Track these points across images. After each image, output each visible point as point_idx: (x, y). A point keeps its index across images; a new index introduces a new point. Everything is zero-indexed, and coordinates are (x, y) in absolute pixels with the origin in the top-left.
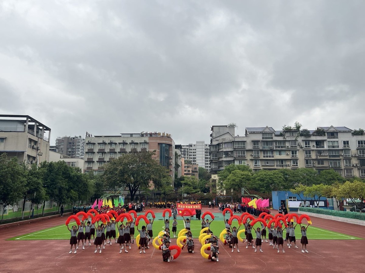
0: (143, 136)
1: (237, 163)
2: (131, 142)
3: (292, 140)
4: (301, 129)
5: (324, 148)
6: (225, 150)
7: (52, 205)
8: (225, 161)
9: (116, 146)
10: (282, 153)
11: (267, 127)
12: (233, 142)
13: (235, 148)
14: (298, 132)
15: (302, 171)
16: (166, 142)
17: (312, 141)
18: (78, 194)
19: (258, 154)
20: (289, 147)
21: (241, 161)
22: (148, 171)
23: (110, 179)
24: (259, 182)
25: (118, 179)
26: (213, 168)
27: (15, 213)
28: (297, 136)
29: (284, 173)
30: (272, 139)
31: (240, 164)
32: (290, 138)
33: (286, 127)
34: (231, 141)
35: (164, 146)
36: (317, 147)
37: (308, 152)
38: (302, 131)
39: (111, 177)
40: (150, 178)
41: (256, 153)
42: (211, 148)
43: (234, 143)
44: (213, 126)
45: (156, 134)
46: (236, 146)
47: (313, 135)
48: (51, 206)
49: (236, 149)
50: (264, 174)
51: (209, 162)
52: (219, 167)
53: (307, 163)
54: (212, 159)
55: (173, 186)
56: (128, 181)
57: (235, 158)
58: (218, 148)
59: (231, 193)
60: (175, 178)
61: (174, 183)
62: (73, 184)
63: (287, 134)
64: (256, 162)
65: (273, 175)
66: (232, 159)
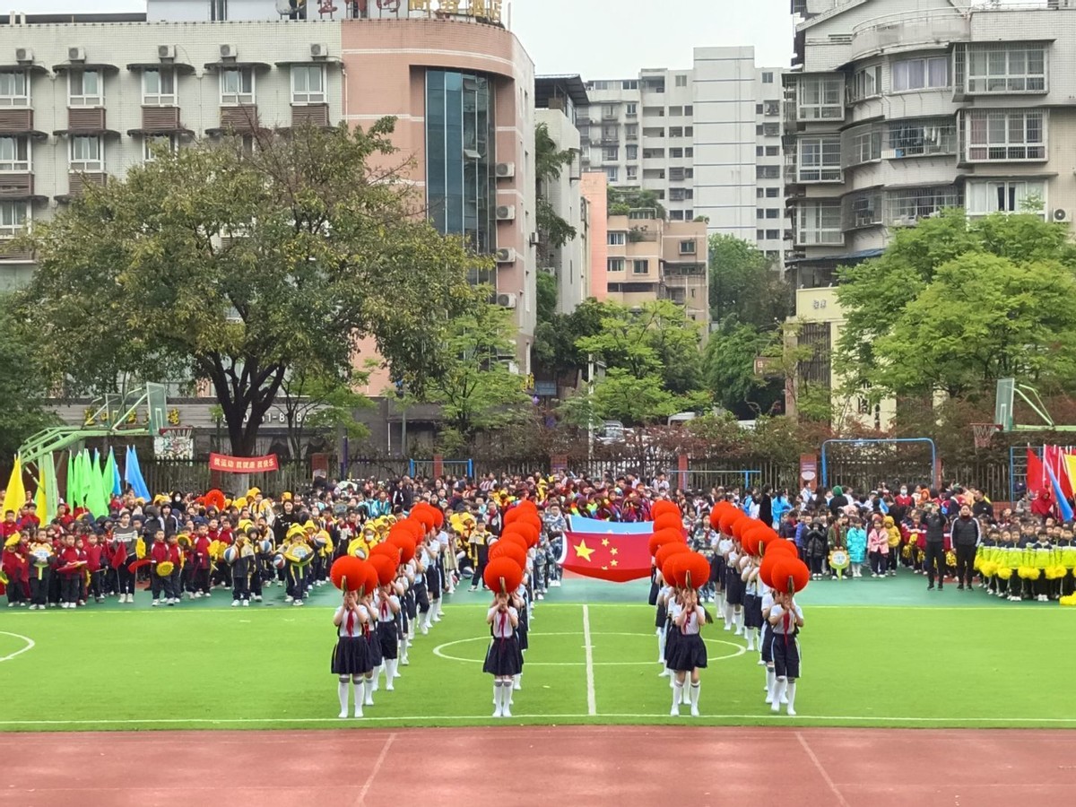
0: (303, 16)
1: (980, 203)
2: (215, 58)
6: (894, 111)
8: (894, 190)
9: (114, 87)
12: (956, 52)
13: (967, 91)
16: (471, 59)
21: (1012, 192)
22: (340, 270)
23: (76, 323)
25: (130, 322)
26: (810, 241)
31: (1001, 206)
34: (943, 45)
35: (458, 86)
39: (86, 309)
40: (353, 317)
42: (793, 95)
43: (960, 59)
46: (979, 77)
49: (978, 105)
51: (779, 203)
52: (851, 235)
54: (806, 175)
55: (528, 370)
56: (204, 340)
57: (971, 167)
58: (848, 93)
59: (932, 415)
60: (539, 312)
61: (533, 351)
66: (945, 174)
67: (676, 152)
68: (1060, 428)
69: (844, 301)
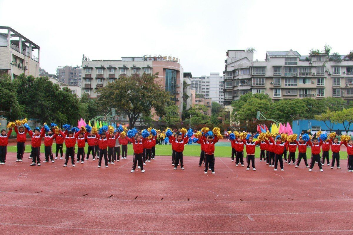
1: (254, 92)
2: (132, 66)
3: (319, 65)
4: (330, 54)
6: (241, 77)
8: (241, 90)
9: (116, 71)
10: (307, 81)
11: (291, 50)
12: (251, 68)
13: (252, 74)
14: (327, 56)
15: (328, 101)
16: (173, 68)
17: (342, 67)
18: (68, 117)
19: (279, 82)
20: (315, 74)
21: (259, 91)
22: (150, 97)
24: (279, 112)
26: (227, 98)
28: (326, 61)
29: (307, 102)
30: (297, 64)
31: (258, 93)
32: (317, 63)
33: (313, 50)
34: (249, 67)
35: (171, 72)
36: (348, 74)
37: (337, 80)
39: (107, 102)
41: (277, 80)
42: (225, 75)
43: (251, 69)
44: (228, 51)
45: (161, 57)
46: (254, 72)
47: (345, 60)
49: (254, 76)
50: (284, 103)
52: (234, 97)
53: (334, 92)
54: (227, 88)
55: (181, 118)
57: (253, 86)
58: (233, 75)
59: (246, 123)
60: (183, 109)
61: (182, 115)
62: (59, 103)
63: (314, 59)
64: (276, 91)
65: (295, 103)
66: (249, 88)
67: (207, 89)
68: (267, 120)
69: (233, 106)
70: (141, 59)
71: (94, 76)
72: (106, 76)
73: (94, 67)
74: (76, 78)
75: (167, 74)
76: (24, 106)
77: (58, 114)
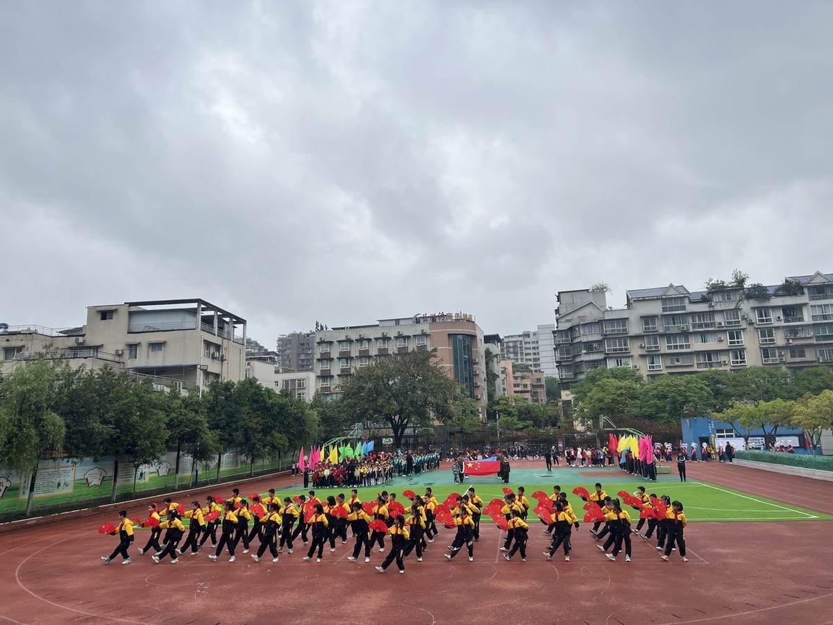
0: (419, 323)
1: (611, 364)
2: (397, 335)
3: (728, 308)
4: (747, 284)
5: (803, 321)
6: (584, 339)
7: (239, 462)
8: (586, 362)
9: (371, 345)
10: (709, 338)
11: (671, 286)
12: (600, 322)
13: (605, 333)
14: (742, 291)
15: (752, 373)
16: (465, 331)
17: (775, 308)
18: (288, 438)
19: (656, 342)
20: (723, 325)
21: (621, 361)
23: (351, 407)
24: (656, 401)
26: (564, 377)
27: (162, 478)
28: (740, 300)
29: (712, 379)
30: (685, 309)
31: (618, 365)
32: (723, 304)
33: (713, 282)
34: (597, 321)
35: (461, 339)
36: (786, 321)
37: (767, 332)
38: (749, 289)
40: (426, 403)
41: (652, 340)
42: (556, 336)
43: (602, 324)
44: (559, 293)
45: (443, 316)
46: (608, 329)
47: (776, 295)
48: (237, 463)
49: (608, 337)
50: (664, 384)
52: (576, 375)
53: (766, 355)
54: (561, 358)
56: (385, 411)
57: (608, 354)
58: (571, 335)
60: (489, 399)
62: (273, 419)
63: (716, 298)
64: (653, 359)
65: (685, 384)
66: (601, 356)
67: (534, 354)
68: (619, 429)
69: (572, 393)
70: (410, 322)
71: (335, 355)
72: (354, 353)
73: (335, 341)
74: (310, 352)
75: (455, 342)
76: (218, 431)
77: (272, 436)
